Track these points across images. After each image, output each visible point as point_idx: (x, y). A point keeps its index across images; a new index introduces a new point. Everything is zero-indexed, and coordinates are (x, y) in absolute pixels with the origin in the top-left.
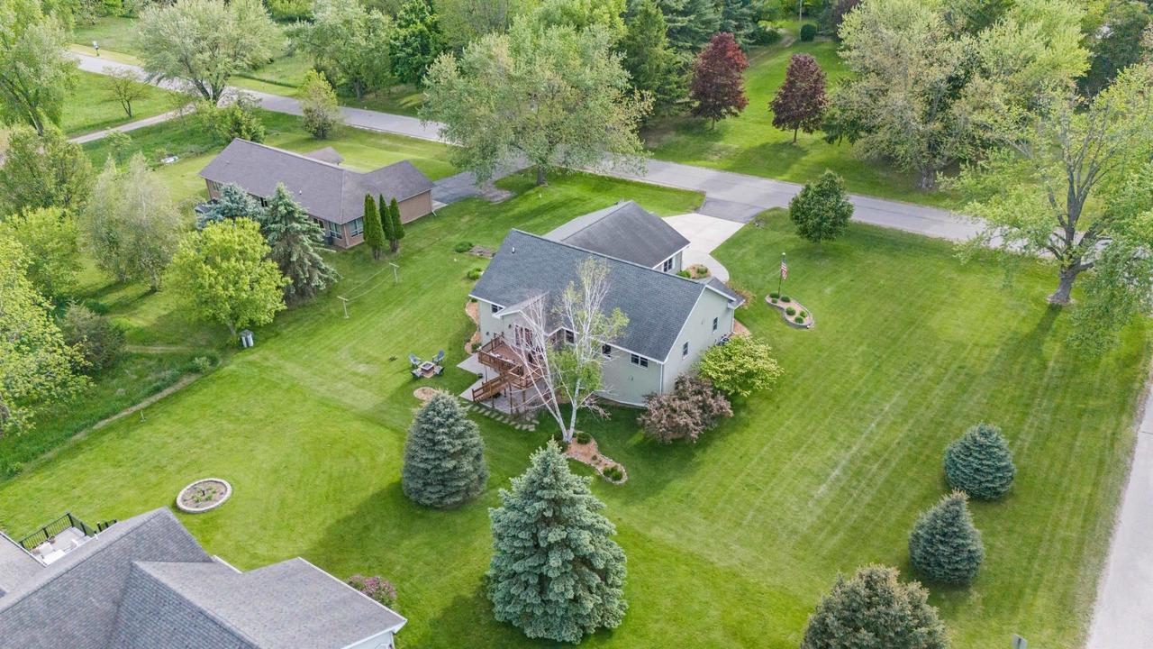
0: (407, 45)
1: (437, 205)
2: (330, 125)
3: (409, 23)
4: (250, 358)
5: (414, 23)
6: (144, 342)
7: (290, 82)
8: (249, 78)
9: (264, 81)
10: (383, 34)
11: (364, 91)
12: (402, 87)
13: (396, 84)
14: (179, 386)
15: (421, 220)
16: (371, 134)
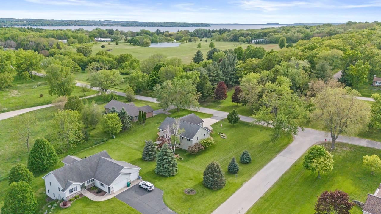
0: (152, 81)
1: (154, 115)
2: (132, 98)
3: (152, 76)
4: (114, 140)
5: (154, 77)
6: (93, 137)
7: (123, 89)
8: (113, 88)
9: (116, 88)
10: (146, 79)
11: (140, 91)
12: (149, 91)
13: (148, 90)
14: (100, 144)
15: (150, 118)
16: (141, 101)
